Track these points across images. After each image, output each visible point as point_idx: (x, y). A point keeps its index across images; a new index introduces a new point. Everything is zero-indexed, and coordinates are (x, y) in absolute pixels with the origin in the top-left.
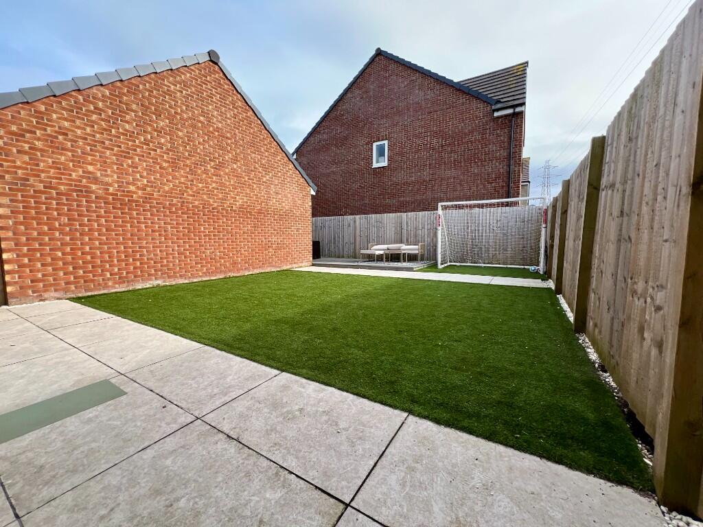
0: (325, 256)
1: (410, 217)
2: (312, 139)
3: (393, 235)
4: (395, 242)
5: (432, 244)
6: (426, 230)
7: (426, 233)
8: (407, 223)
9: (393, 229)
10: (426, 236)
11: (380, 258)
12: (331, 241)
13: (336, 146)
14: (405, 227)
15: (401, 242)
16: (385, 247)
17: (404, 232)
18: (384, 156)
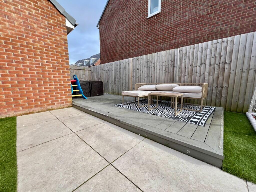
0: (108, 92)
1: (184, 52)
2: (107, 10)
3: (163, 74)
4: (166, 82)
5: (215, 85)
6: (207, 66)
7: (207, 70)
8: (181, 60)
9: (164, 68)
10: (207, 74)
11: (144, 100)
12: (113, 81)
13: (121, 10)
14: (178, 64)
15: (173, 81)
16: (153, 87)
17: (177, 70)
18: (158, 6)
